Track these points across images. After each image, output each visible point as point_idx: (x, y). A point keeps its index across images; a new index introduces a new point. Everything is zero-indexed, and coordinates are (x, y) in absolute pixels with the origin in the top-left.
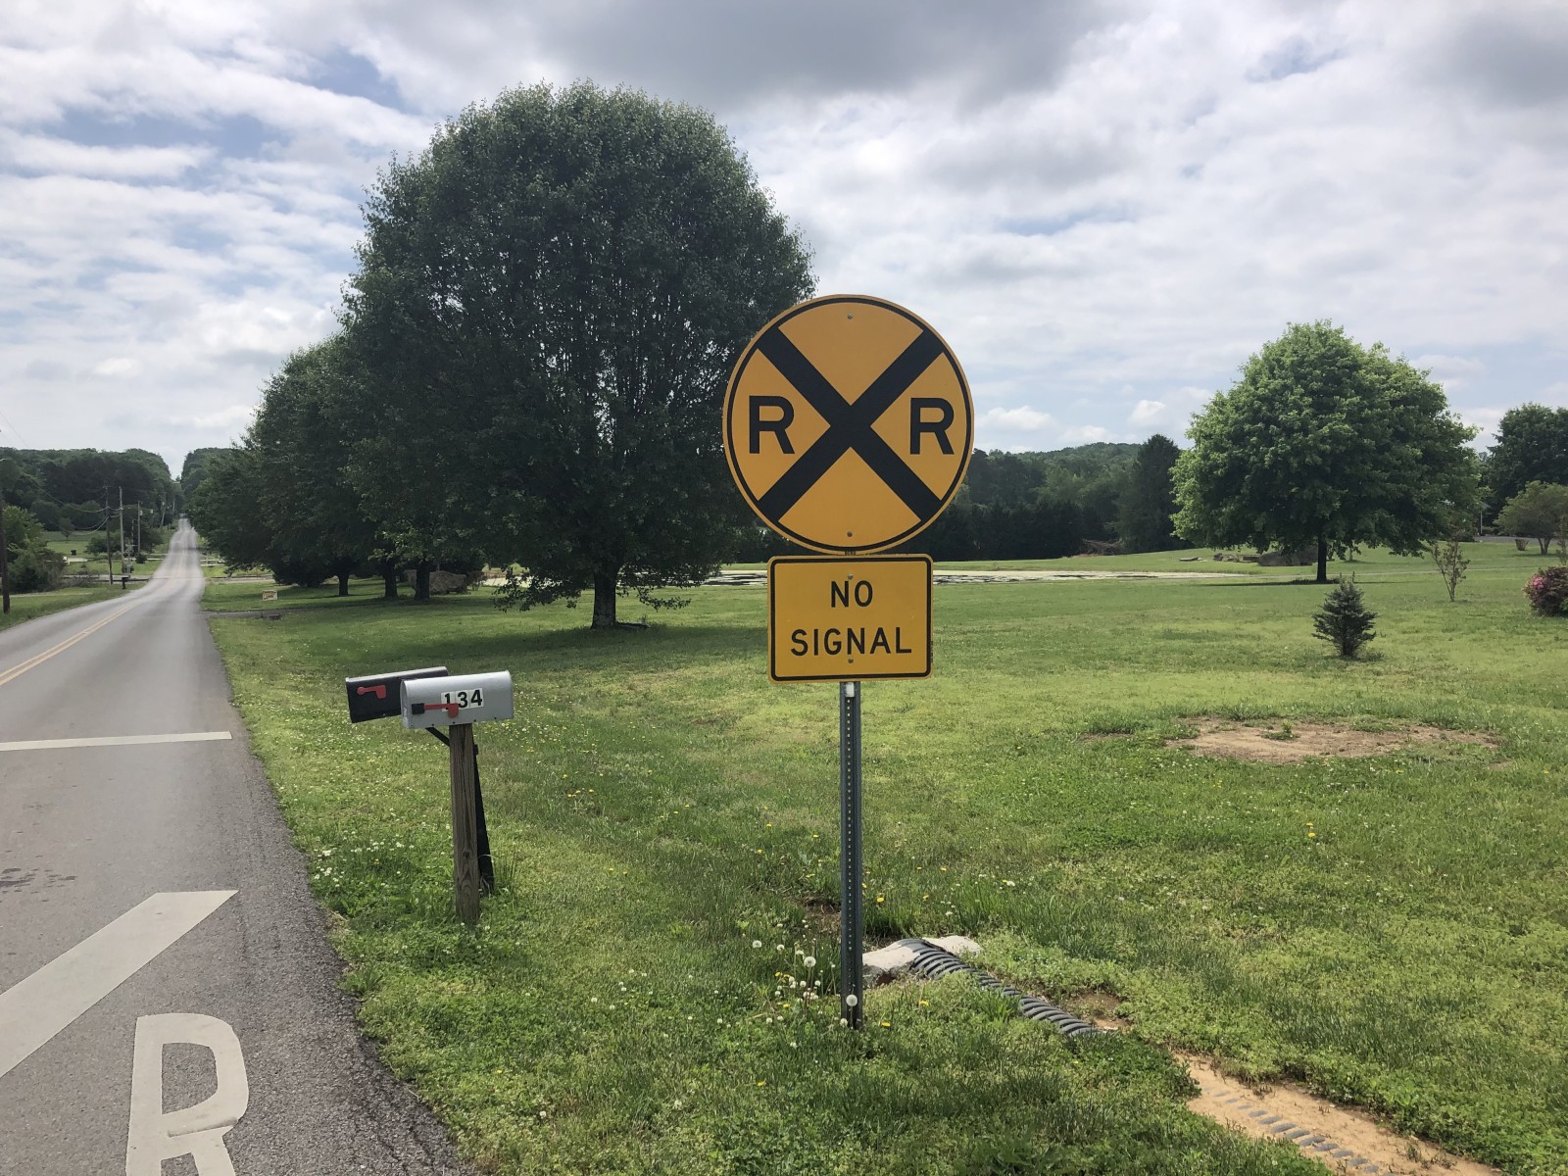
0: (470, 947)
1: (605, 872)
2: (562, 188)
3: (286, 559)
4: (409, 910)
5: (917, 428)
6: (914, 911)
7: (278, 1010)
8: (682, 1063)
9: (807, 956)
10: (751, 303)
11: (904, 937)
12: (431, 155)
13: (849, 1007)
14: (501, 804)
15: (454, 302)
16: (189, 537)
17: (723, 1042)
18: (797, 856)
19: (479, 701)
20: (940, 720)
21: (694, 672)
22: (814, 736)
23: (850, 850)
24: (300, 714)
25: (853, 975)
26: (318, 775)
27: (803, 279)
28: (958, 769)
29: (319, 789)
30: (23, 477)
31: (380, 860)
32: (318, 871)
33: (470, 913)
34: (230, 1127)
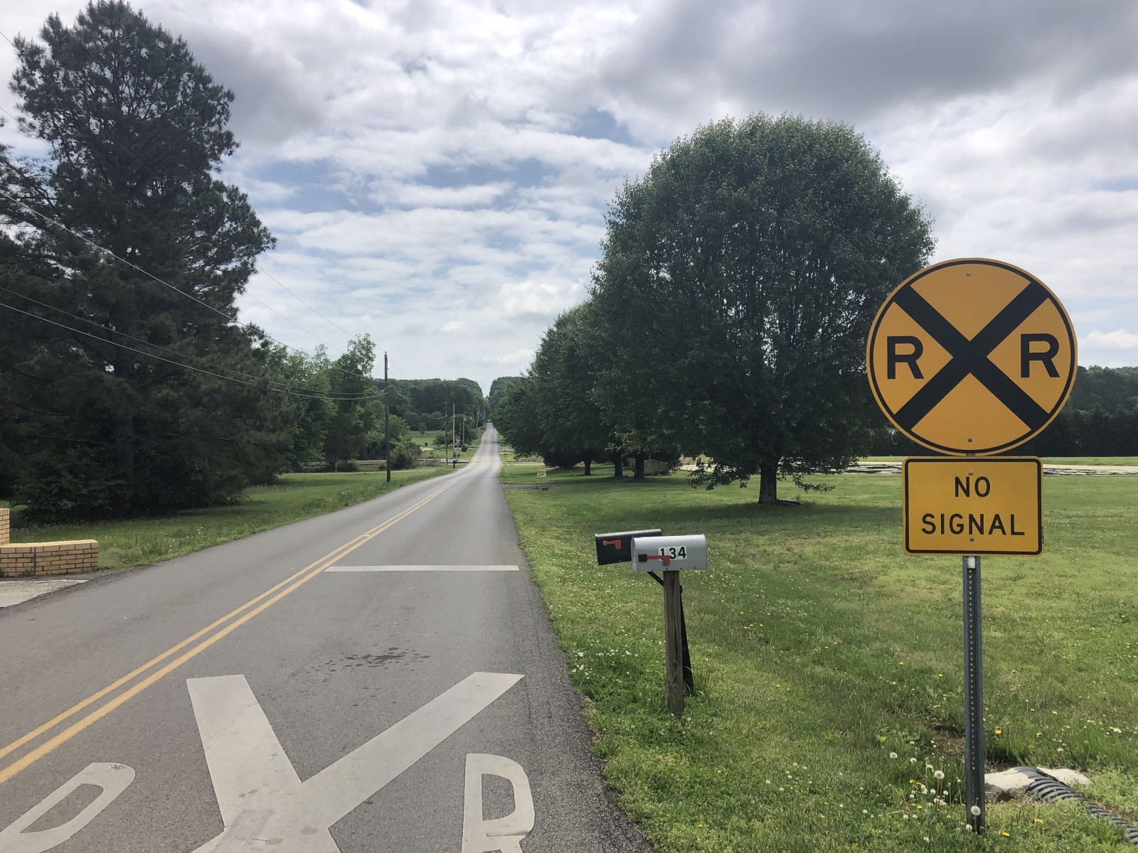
0: (678, 732)
1: (775, 688)
2: (741, 190)
3: (552, 450)
4: (635, 700)
5: (1027, 357)
6: (1028, 744)
7: (551, 760)
8: (836, 840)
9: (935, 770)
10: (883, 261)
11: (1020, 765)
12: (651, 176)
13: (973, 816)
14: (696, 630)
15: (664, 274)
16: (493, 434)
17: (868, 828)
18: (925, 690)
19: (684, 555)
20: (1048, 588)
21: (838, 540)
22: (937, 596)
23: (973, 689)
24: (562, 556)
25: (977, 791)
26: (574, 599)
27: (924, 241)
28: (1065, 631)
29: (575, 609)
30: (399, 397)
31: (616, 663)
32: (575, 667)
33: (677, 708)
34: (524, 836)
